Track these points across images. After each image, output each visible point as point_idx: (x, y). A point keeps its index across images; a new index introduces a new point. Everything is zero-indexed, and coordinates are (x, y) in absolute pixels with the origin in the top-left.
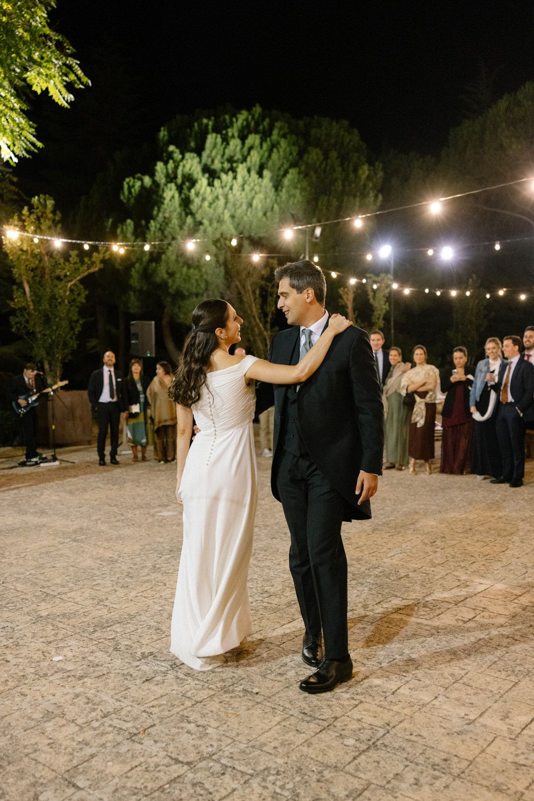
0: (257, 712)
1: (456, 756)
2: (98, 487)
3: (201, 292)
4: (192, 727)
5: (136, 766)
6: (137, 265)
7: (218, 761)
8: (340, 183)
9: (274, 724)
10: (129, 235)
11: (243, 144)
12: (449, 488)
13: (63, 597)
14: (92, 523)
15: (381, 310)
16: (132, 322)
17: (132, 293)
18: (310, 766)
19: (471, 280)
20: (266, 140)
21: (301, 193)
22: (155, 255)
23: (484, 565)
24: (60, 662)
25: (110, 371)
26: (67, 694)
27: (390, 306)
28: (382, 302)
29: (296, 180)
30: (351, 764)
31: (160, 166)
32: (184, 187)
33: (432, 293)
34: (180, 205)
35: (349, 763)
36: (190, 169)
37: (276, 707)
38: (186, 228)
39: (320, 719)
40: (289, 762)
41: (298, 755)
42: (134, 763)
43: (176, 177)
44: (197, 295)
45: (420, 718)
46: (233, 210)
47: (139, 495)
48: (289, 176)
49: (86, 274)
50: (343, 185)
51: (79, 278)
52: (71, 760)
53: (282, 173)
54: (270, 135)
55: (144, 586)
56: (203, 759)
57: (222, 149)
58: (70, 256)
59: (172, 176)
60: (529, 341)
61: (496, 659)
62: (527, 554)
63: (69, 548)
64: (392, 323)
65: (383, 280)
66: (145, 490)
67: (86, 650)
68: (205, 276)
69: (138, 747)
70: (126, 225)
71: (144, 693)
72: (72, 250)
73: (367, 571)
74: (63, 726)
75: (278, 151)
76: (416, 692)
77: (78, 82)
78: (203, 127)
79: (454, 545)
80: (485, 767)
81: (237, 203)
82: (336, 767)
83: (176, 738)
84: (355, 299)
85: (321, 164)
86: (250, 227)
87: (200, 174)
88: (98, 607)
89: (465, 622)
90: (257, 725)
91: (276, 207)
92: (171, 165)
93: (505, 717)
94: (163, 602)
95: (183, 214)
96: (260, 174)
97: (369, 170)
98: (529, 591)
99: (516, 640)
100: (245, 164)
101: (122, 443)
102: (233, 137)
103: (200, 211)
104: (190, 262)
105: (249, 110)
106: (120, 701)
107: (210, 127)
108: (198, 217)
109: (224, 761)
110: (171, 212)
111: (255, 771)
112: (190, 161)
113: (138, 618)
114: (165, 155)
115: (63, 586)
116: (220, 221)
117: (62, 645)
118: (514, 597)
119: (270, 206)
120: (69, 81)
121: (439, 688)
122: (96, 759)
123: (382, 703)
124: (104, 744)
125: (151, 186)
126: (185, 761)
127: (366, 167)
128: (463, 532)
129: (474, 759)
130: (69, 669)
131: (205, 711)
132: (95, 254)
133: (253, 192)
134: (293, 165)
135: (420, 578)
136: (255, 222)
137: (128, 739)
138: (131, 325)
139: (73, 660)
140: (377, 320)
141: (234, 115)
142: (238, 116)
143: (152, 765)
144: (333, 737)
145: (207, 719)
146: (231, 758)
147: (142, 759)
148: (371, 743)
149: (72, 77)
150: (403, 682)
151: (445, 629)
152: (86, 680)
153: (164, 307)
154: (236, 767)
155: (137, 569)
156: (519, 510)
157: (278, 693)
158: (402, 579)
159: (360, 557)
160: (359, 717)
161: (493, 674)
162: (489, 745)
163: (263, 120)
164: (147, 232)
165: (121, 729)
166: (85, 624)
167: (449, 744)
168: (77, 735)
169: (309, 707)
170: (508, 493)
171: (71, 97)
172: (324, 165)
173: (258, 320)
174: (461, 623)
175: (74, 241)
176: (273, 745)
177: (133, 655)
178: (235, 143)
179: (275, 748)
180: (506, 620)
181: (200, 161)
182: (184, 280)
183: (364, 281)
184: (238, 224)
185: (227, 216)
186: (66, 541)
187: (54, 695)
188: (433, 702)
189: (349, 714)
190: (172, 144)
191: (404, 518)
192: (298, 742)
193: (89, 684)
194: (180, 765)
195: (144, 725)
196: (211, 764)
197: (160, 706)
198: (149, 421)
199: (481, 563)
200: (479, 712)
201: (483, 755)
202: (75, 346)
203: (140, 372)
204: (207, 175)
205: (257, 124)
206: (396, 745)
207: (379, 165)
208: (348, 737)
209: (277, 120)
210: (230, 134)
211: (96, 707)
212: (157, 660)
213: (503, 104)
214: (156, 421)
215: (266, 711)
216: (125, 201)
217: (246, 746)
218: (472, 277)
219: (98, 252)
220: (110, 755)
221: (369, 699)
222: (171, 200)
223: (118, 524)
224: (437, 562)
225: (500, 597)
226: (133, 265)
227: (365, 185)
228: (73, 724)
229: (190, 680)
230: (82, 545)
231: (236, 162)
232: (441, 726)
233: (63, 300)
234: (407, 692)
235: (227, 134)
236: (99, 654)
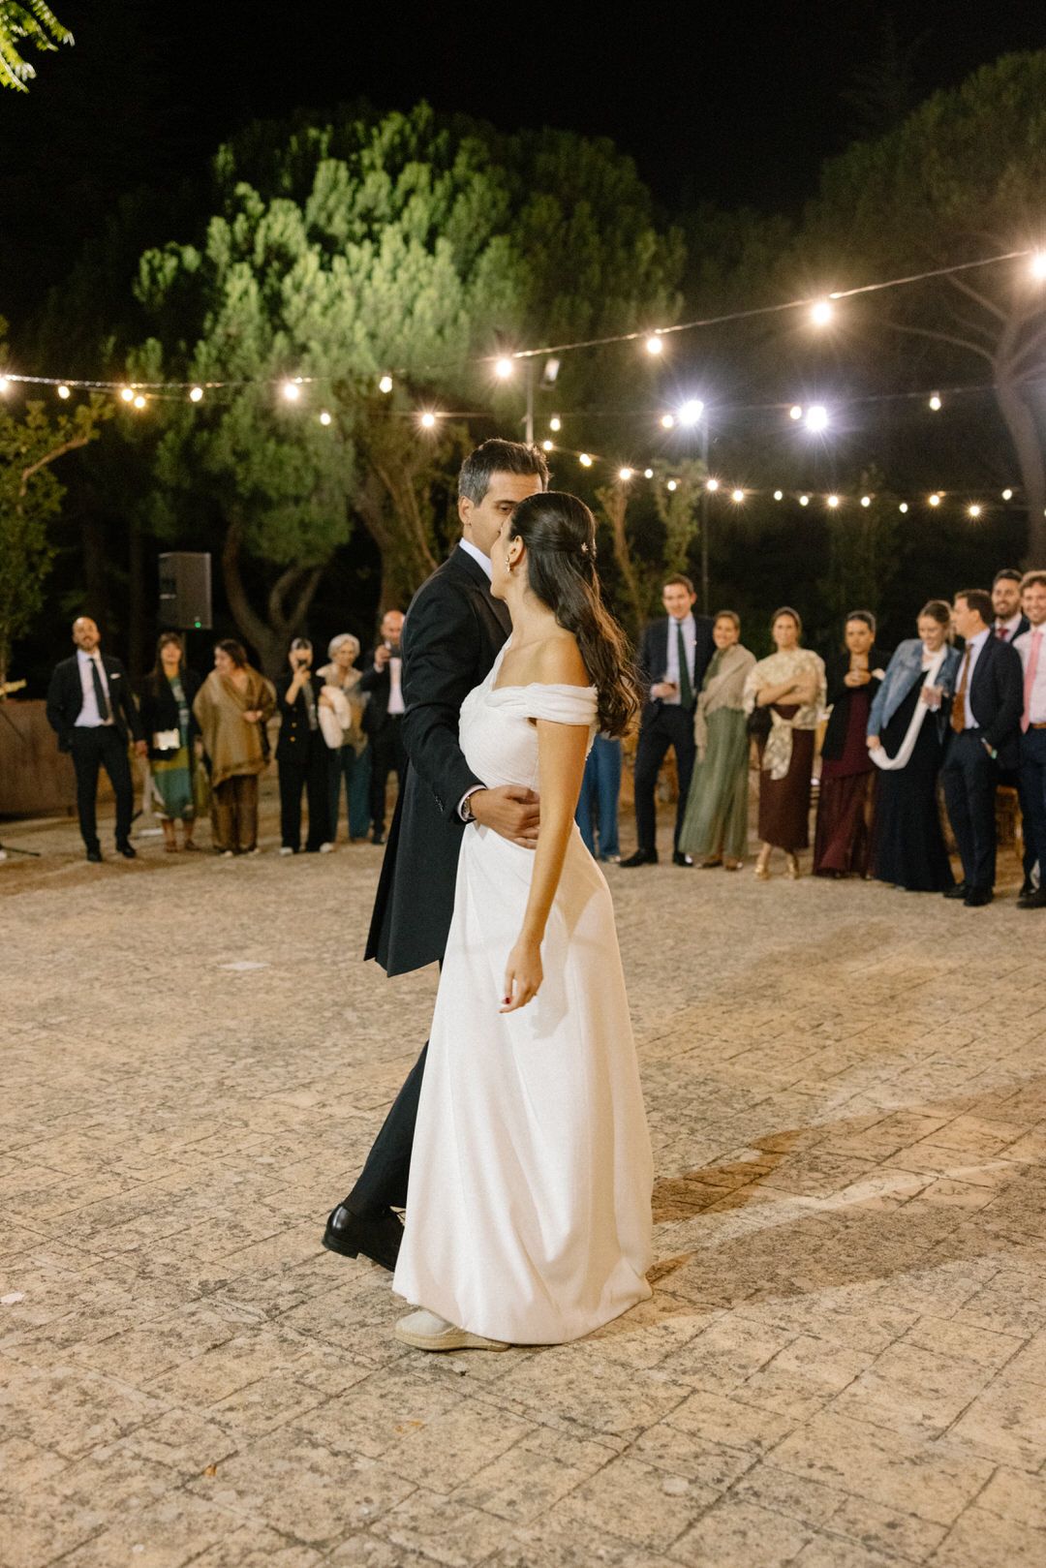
0: (464, 1418)
1: (914, 1515)
2: (92, 908)
3: (306, 493)
4: (320, 1456)
5: (199, 1555)
6: (170, 436)
7: (383, 1537)
8: (596, 268)
9: (506, 1445)
10: (152, 371)
11: (394, 182)
12: (839, 909)
13: (21, 1154)
14: (81, 987)
15: (683, 534)
16: (163, 555)
17: (158, 495)
18: (593, 1547)
19: (865, 475)
20: (441, 177)
21: (515, 288)
22: (207, 414)
23: (928, 1075)
24: (18, 1308)
25: (92, 660)
26: (35, 1382)
27: (700, 526)
28: (685, 518)
29: (505, 260)
30: (684, 1539)
31: (217, 226)
32: (270, 271)
33: (790, 502)
34: (262, 310)
35: (680, 1536)
36: (282, 234)
37: (506, 1404)
38: (273, 357)
39: (606, 1433)
40: (545, 1536)
41: (564, 1520)
42: (195, 1547)
43: (251, 250)
44: (297, 500)
45: (824, 1424)
46: (372, 323)
47: (180, 925)
48: (490, 253)
49: (62, 450)
50: (603, 272)
51: (46, 459)
52: (49, 1543)
53: (475, 244)
54: (451, 165)
55: (201, 1128)
56: (349, 1533)
57: (349, 193)
58: (28, 413)
59: (244, 247)
60: (1004, 602)
61: (978, 1287)
62: (1018, 1050)
63: (32, 1044)
64: (705, 563)
65: (687, 471)
66: (193, 914)
67: (77, 1277)
68: (314, 461)
69: (199, 1506)
70: (146, 352)
71: (209, 1377)
72: (32, 399)
73: (682, 1092)
74: (29, 1458)
75: (468, 200)
76: (812, 1367)
77: (45, 38)
78: (309, 145)
79: (863, 1031)
80: (982, 1541)
81: (382, 306)
82: (650, 1547)
83: (286, 1483)
84: (628, 512)
85: (557, 228)
86: (409, 359)
87: (304, 245)
88: (100, 1177)
89: (902, 1204)
90: (468, 1450)
91: (464, 318)
92: (241, 224)
93: (1011, 1421)
94: (244, 1164)
95: (268, 328)
96: (430, 247)
97: (657, 242)
98: (1029, 1133)
99: (1016, 1243)
100: (397, 226)
101: (141, 812)
102: (372, 167)
103: (303, 324)
104: (282, 430)
105: (406, 111)
106: (156, 1397)
107: (324, 146)
108: (300, 335)
109: (398, 1538)
110: (240, 324)
111: (469, 1559)
112: (281, 217)
113: (189, 1200)
114: (228, 202)
115: (22, 1131)
116: (345, 344)
117: (21, 1266)
118: (1000, 1146)
119: (451, 314)
120: (25, 34)
121: (862, 1355)
122: (105, 1537)
123: (740, 1392)
124: (123, 1501)
125: (198, 269)
126: (309, 1538)
127: (650, 236)
128: (877, 1004)
129: (955, 1521)
130: (38, 1322)
131: (350, 1418)
132: (81, 409)
133: (416, 286)
134: (499, 229)
135: (796, 1105)
136: (419, 346)
137: (177, 1488)
138: (157, 561)
139: (47, 1301)
140: (673, 556)
141: (373, 122)
142: (384, 123)
143: (235, 1550)
144: (639, 1474)
145: (354, 1437)
146: (414, 1529)
147: (212, 1537)
148: (723, 1487)
149: (32, 26)
150: (781, 1341)
151: (862, 1219)
152: (76, 1348)
153: (226, 525)
154: (427, 1551)
155: (183, 1089)
156: (990, 955)
157: (510, 1371)
158: (759, 1109)
159: (665, 1060)
160: (693, 1426)
161: (974, 1321)
162: (984, 1487)
163: (436, 133)
164: (191, 364)
165: (160, 1463)
166: (72, 1217)
167: (896, 1486)
168: (61, 1481)
169: (581, 1404)
170: (961, 919)
171: (29, 70)
172: (562, 232)
173: (427, 554)
174: (893, 1207)
175: (36, 380)
176: (505, 1495)
177: (181, 1288)
178: (376, 182)
179: (511, 1503)
180: (989, 1198)
181: (303, 218)
182: (270, 467)
183: (649, 474)
184: (384, 353)
185: (360, 333)
186: (25, 1027)
187: (6, 1386)
188: (852, 1389)
189: (670, 1419)
190: (244, 180)
191: (749, 973)
192: (561, 1490)
193: (83, 1358)
194: (299, 1549)
195: (213, 1453)
196: (369, 1546)
197: (246, 1407)
198: (201, 767)
199: (923, 1072)
200: (955, 1411)
201: (972, 1512)
202: (40, 605)
203: (180, 662)
204: (317, 247)
205: (423, 142)
206: (781, 1492)
207: (676, 232)
208: (672, 1475)
209: (465, 134)
210: (366, 161)
211: (102, 1412)
212: (236, 1299)
213: (932, 110)
214: (218, 766)
215: (485, 1415)
216: (143, 299)
217: (445, 1499)
218: (868, 470)
219: (88, 404)
220: (138, 1528)
221: (711, 1384)
222: (240, 299)
223: (137, 989)
224: (829, 1069)
225: (971, 1147)
226: (160, 434)
227: (648, 275)
228: (52, 1455)
229: (311, 1345)
230: (60, 1036)
231: (378, 220)
232: (873, 1445)
233: (13, 507)
234: (792, 1366)
235: (360, 159)
236: (107, 1287)
